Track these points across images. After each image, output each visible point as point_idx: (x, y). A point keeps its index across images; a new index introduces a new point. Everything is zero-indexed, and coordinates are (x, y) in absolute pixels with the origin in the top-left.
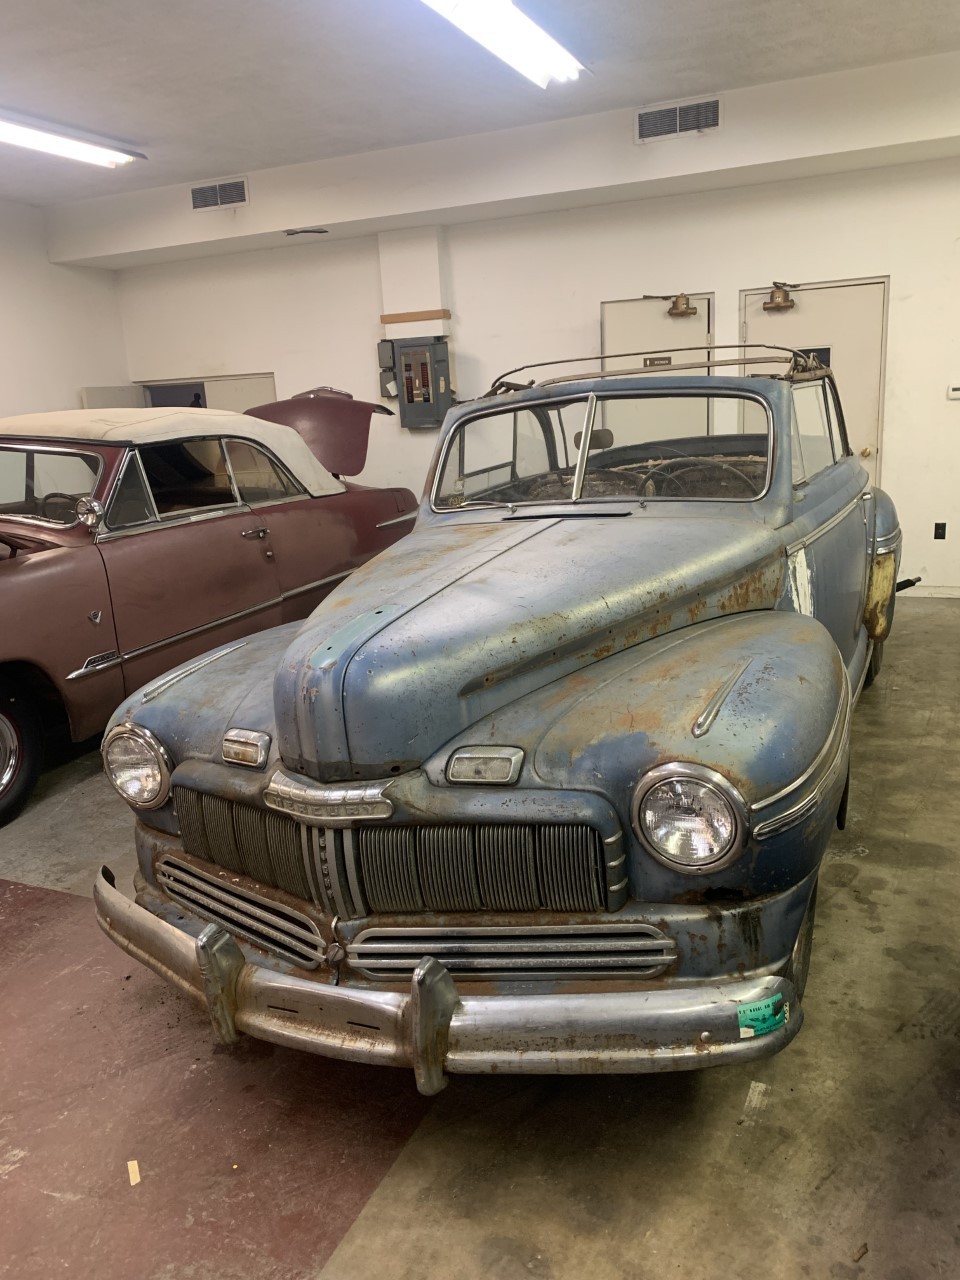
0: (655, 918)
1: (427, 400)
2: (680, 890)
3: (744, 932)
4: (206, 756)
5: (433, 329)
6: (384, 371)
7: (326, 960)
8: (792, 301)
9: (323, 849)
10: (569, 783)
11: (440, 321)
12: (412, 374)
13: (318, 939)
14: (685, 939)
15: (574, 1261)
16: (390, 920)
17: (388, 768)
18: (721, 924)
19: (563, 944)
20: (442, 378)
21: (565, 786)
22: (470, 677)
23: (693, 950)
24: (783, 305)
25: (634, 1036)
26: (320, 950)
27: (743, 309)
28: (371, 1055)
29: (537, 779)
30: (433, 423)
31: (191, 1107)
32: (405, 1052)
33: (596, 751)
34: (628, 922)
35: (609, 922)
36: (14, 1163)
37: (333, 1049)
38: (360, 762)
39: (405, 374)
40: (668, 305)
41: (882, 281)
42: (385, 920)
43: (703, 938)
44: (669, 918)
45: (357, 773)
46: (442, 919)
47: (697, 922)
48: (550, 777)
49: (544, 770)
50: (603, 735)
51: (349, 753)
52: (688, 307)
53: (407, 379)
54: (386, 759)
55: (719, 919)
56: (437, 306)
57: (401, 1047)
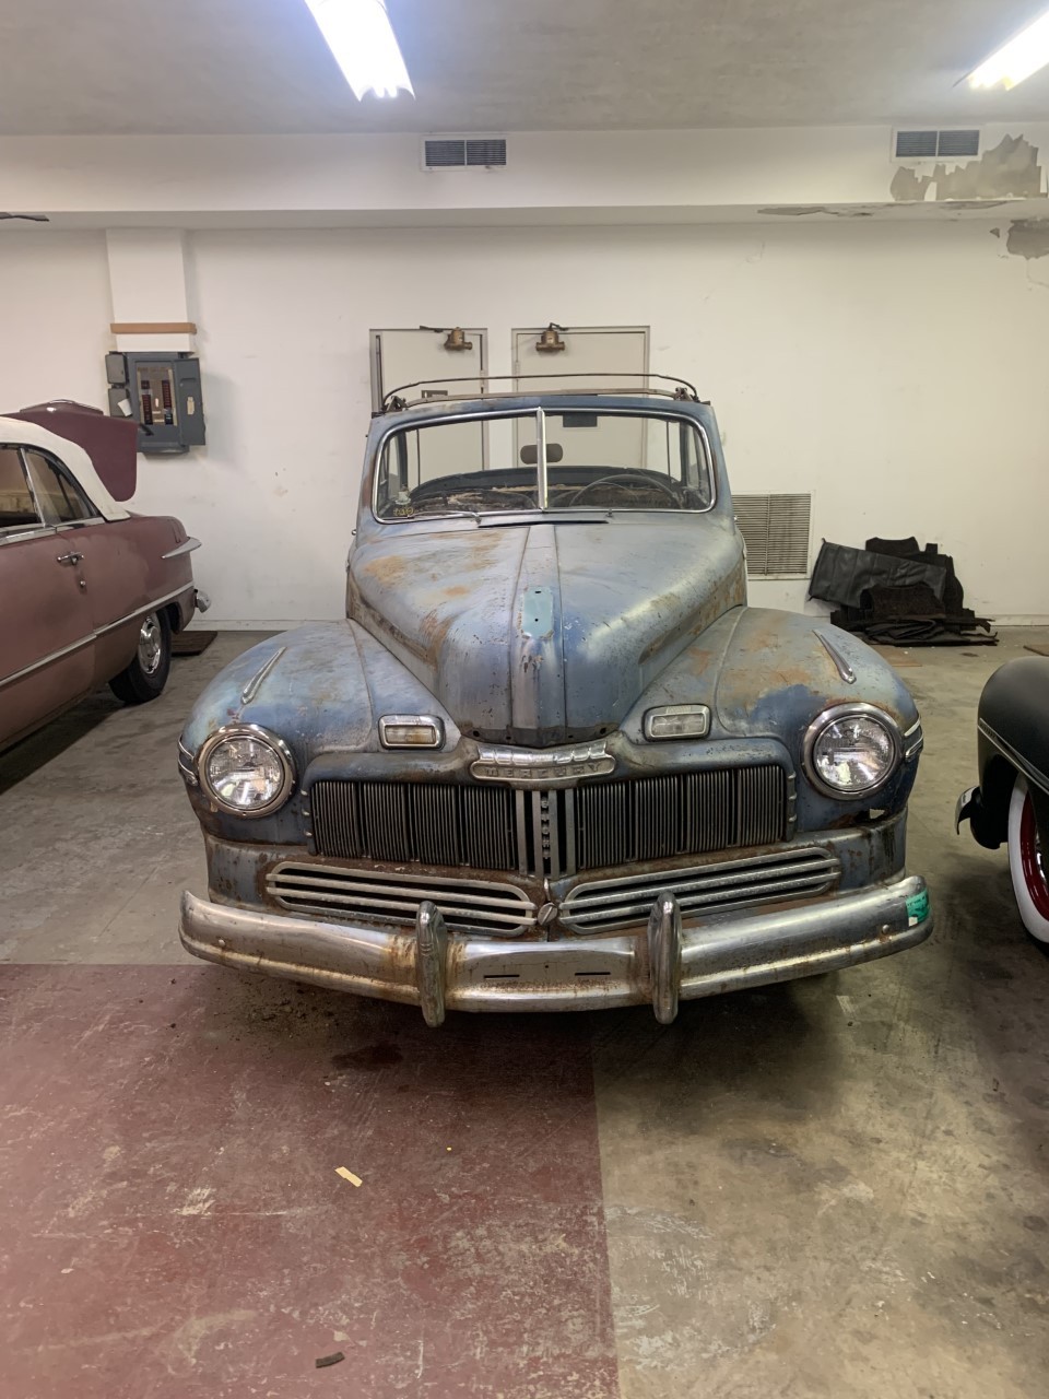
0: (824, 841)
1: (169, 422)
2: (836, 817)
3: (885, 845)
4: (352, 747)
5: (177, 343)
6: (114, 387)
7: (537, 923)
8: (563, 343)
9: (544, 810)
10: (751, 732)
11: (186, 336)
12: (150, 392)
13: (526, 904)
14: (846, 856)
15: (803, 1141)
16: (600, 874)
17: (598, 729)
18: (870, 841)
19: (763, 872)
20: (191, 399)
21: (748, 735)
22: (644, 647)
23: (852, 865)
24: (556, 346)
25: (834, 938)
26: (529, 914)
27: (515, 348)
28: (606, 999)
29: (725, 732)
30: (177, 448)
31: (357, 1115)
32: (639, 990)
33: (769, 702)
34: (803, 847)
35: (790, 849)
36: (205, 1201)
37: (566, 1000)
38: (574, 726)
39: (141, 392)
40: (442, 338)
41: (643, 331)
42: (594, 875)
43: (859, 854)
44: (833, 840)
45: (571, 737)
46: (646, 867)
47: (854, 840)
48: (733, 728)
49: (727, 722)
50: (766, 690)
51: (566, 717)
52: (463, 342)
53: (143, 396)
54: (596, 723)
55: (869, 836)
56: (182, 318)
57: (634, 986)
